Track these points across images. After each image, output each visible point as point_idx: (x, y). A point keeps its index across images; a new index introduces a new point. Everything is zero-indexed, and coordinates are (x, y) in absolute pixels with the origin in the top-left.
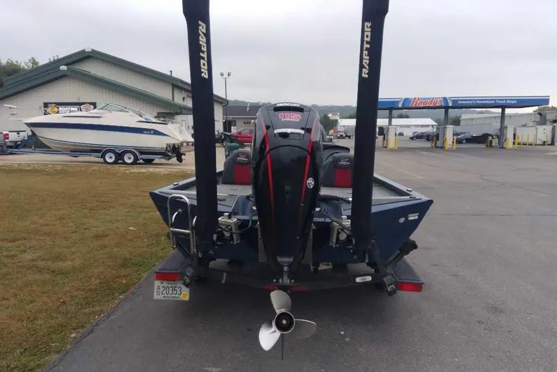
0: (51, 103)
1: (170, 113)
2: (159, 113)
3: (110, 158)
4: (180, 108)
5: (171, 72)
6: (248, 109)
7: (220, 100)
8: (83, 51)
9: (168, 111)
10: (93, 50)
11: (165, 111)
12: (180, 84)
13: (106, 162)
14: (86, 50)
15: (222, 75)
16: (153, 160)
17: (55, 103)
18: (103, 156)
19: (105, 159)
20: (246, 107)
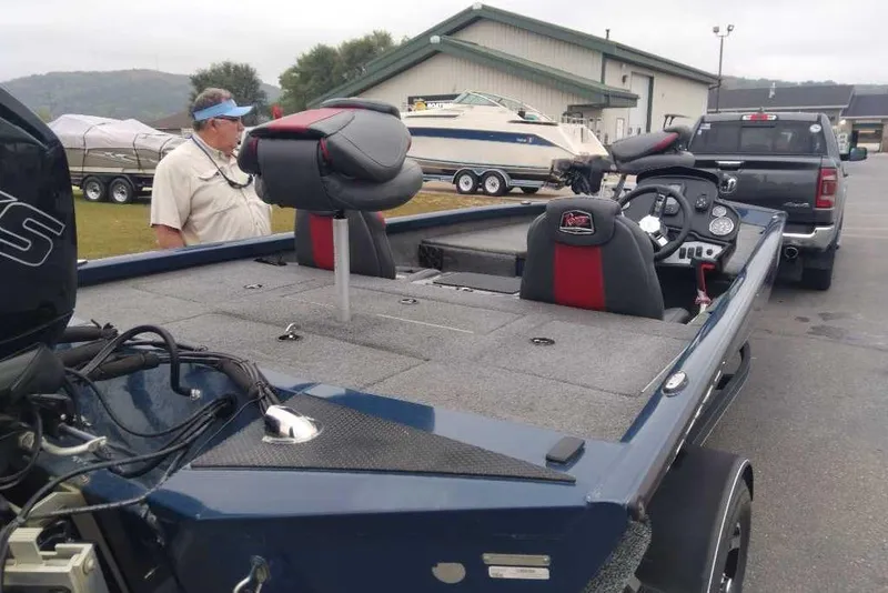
0: (418, 98)
1: (590, 106)
2: (570, 107)
3: (466, 184)
4: (608, 96)
5: (608, 31)
6: (772, 93)
7: (704, 79)
8: (470, 10)
9: (586, 103)
10: (484, 7)
11: (581, 103)
12: (616, 53)
13: (459, 191)
14: (474, 8)
15: (716, 30)
16: (536, 189)
17: (422, 97)
18: (456, 181)
19: (458, 187)
20: (767, 91)
